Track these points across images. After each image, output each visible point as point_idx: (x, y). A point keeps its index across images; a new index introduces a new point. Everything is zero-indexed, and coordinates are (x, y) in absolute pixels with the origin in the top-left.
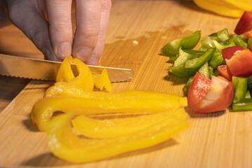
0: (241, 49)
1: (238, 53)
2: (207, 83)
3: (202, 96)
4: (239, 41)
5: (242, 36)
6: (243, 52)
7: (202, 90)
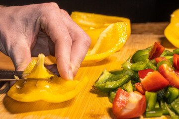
0: (152, 70)
1: (150, 74)
2: (126, 96)
3: (123, 106)
4: (151, 65)
5: (153, 61)
6: (154, 73)
7: (123, 102)
